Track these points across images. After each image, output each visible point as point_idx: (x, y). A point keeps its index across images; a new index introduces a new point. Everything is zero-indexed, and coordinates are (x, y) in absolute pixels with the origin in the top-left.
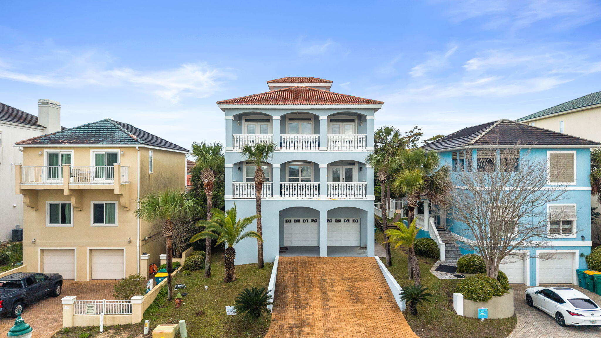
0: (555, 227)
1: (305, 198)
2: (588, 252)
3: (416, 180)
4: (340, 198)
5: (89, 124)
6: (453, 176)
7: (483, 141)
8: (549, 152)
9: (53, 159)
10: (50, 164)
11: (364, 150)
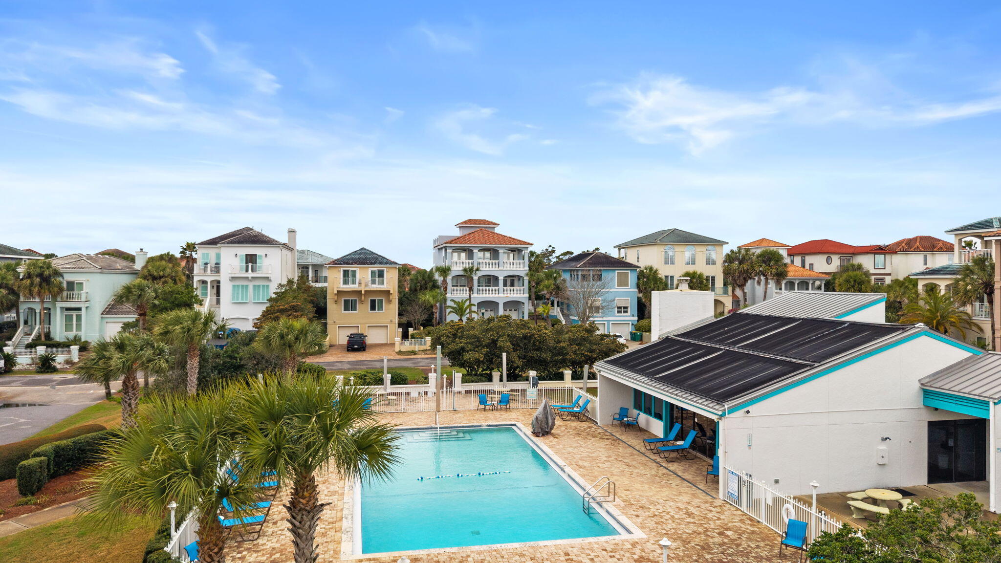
0: (620, 310)
1: (491, 296)
2: (635, 323)
3: (550, 286)
4: (510, 296)
5: (355, 252)
6: (568, 284)
7: (584, 265)
8: (616, 271)
9: (346, 273)
10: (344, 276)
11: (523, 269)
